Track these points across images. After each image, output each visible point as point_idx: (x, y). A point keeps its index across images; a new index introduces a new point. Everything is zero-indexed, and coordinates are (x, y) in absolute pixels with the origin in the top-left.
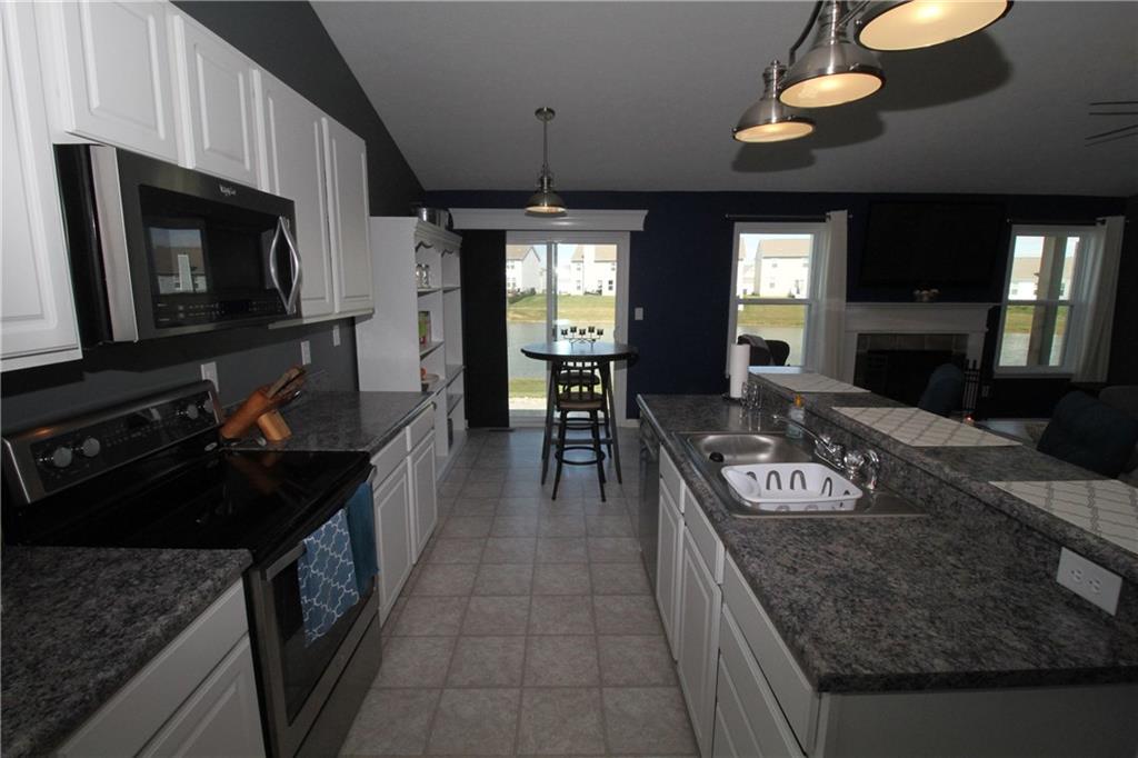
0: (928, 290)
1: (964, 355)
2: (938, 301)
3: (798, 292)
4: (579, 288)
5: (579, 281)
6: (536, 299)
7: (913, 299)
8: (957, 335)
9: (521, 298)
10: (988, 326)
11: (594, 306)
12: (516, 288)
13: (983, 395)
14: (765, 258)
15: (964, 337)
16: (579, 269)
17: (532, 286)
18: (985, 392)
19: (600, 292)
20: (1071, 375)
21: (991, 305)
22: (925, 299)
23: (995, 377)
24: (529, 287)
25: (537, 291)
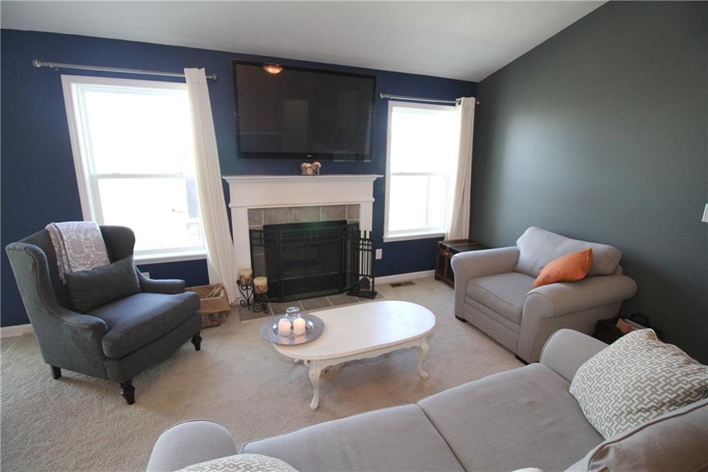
0: (312, 163)
1: (357, 224)
2: (322, 173)
7: (299, 172)
8: (349, 205)
10: (374, 197)
13: (377, 258)
15: (355, 208)
18: (379, 254)
20: (445, 234)
21: (375, 177)
22: (310, 171)
23: (385, 241)
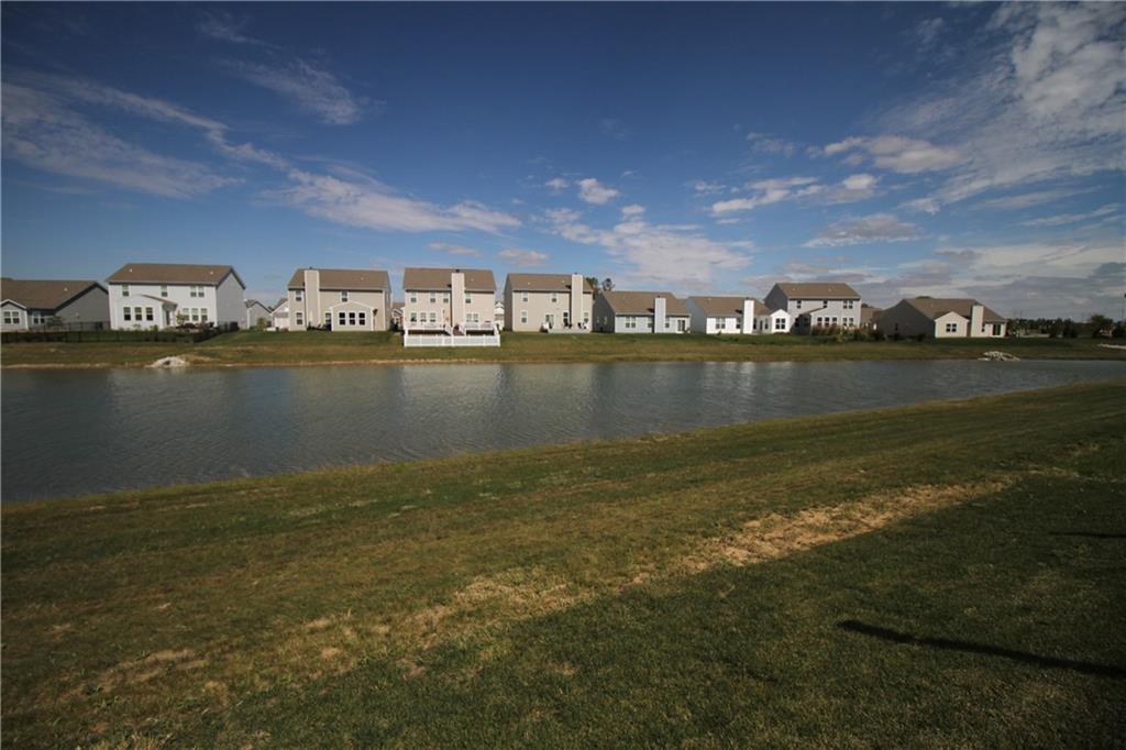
3: (551, 327)
4: (300, 322)
5: (299, 314)
6: (237, 336)
9: (215, 335)
11: (320, 344)
12: (208, 322)
14: (516, 291)
16: (299, 299)
17: (234, 320)
19: (328, 327)
24: (229, 320)
25: (240, 325)
